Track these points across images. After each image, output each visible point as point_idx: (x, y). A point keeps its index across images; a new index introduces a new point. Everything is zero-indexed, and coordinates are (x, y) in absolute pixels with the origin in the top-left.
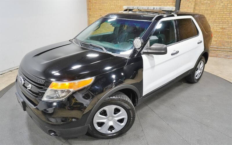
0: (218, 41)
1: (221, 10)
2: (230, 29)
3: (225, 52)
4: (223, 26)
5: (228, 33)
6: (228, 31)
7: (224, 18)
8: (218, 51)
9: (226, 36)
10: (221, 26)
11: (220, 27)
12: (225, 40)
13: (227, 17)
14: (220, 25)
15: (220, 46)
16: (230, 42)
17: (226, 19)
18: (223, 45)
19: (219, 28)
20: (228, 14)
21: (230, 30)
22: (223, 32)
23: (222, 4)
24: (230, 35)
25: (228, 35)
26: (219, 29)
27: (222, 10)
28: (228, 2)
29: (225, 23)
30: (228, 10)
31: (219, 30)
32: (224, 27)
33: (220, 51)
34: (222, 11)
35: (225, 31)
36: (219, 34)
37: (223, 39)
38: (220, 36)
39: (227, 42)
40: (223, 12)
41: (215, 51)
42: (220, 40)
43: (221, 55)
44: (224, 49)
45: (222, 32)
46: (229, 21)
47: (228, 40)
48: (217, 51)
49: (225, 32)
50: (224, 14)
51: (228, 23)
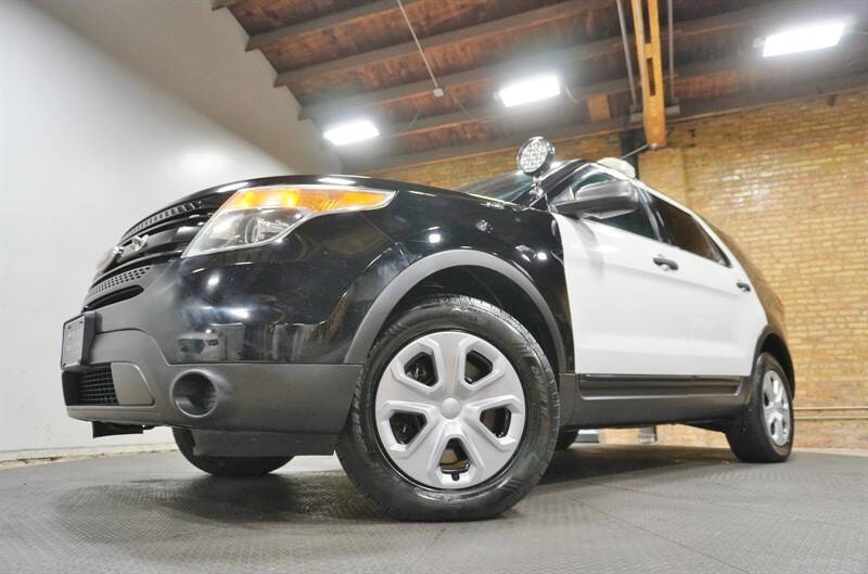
0: (812, 385)
1: (783, 285)
2: (835, 339)
3: (853, 424)
4: (808, 331)
5: (836, 352)
6: (831, 346)
7: (803, 308)
8: (825, 424)
9: (832, 365)
10: (802, 331)
11: (799, 334)
12: (834, 378)
13: (812, 301)
14: (797, 331)
15: (827, 404)
16: (854, 384)
17: (811, 308)
18: (836, 398)
19: (799, 341)
20: (812, 295)
21: (839, 342)
22: (818, 351)
23: (780, 266)
24: (846, 361)
25: (837, 360)
26: (799, 344)
27: (787, 284)
28: (798, 259)
29: (813, 323)
30: (806, 282)
31: (801, 347)
32: (812, 334)
33: (834, 423)
34: (785, 287)
35: (821, 346)
36: (807, 360)
37: (827, 374)
38: (813, 366)
39: (845, 385)
40: (791, 290)
41: (813, 425)
42: (816, 379)
43: (844, 437)
44: (847, 412)
45: (812, 352)
46: (824, 314)
47: (844, 379)
48: (822, 420)
49: (824, 350)
50: (798, 295)
51: (820, 320)
